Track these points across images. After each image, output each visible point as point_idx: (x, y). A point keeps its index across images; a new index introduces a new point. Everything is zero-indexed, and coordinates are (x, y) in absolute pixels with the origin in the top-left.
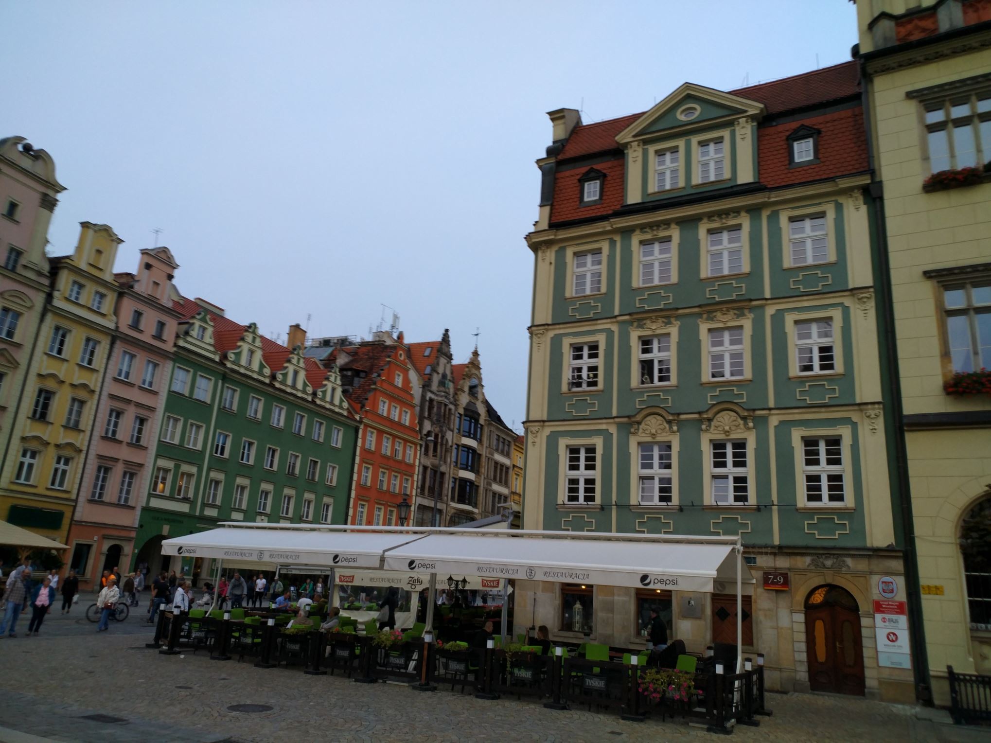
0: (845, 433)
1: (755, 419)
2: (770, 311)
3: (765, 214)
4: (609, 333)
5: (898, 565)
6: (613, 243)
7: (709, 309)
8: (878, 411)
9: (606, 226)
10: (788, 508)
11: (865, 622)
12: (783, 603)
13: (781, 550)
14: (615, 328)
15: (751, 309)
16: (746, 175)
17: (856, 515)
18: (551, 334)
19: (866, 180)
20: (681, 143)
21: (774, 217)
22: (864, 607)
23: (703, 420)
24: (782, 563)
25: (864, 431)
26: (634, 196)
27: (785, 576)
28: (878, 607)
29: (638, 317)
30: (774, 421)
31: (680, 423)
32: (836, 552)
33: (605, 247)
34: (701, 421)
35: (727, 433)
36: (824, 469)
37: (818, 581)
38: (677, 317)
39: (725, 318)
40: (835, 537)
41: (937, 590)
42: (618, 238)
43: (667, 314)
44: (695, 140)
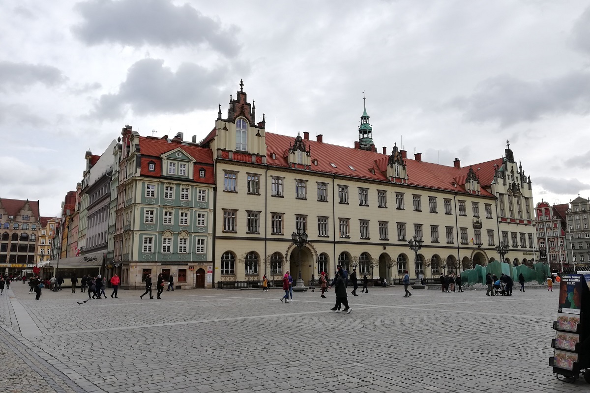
0: (205, 238)
1: (190, 234)
2: (194, 210)
3: (194, 187)
4: (157, 209)
5: (212, 264)
6: (158, 185)
7: (182, 208)
8: (212, 235)
9: (158, 180)
10: (194, 254)
11: (206, 275)
12: (192, 272)
13: (193, 262)
14: (159, 208)
15: (191, 209)
16: (191, 177)
17: (205, 255)
18: (141, 206)
19: (214, 186)
20: (176, 162)
21: (196, 188)
22: (206, 272)
23: (179, 234)
24: (193, 264)
25: (209, 238)
26: (164, 174)
27: (193, 267)
28: (208, 272)
29: (165, 207)
30: (193, 235)
31: (174, 234)
32: (202, 262)
33: (156, 185)
34: (178, 234)
35: (184, 237)
36: (200, 246)
37: (199, 268)
38: (174, 208)
39: (185, 210)
40: (202, 259)
41: (217, 268)
42: (160, 184)
43: (172, 207)
44: (180, 163)
